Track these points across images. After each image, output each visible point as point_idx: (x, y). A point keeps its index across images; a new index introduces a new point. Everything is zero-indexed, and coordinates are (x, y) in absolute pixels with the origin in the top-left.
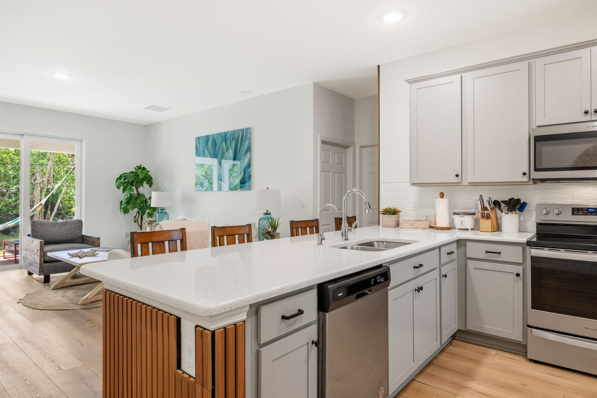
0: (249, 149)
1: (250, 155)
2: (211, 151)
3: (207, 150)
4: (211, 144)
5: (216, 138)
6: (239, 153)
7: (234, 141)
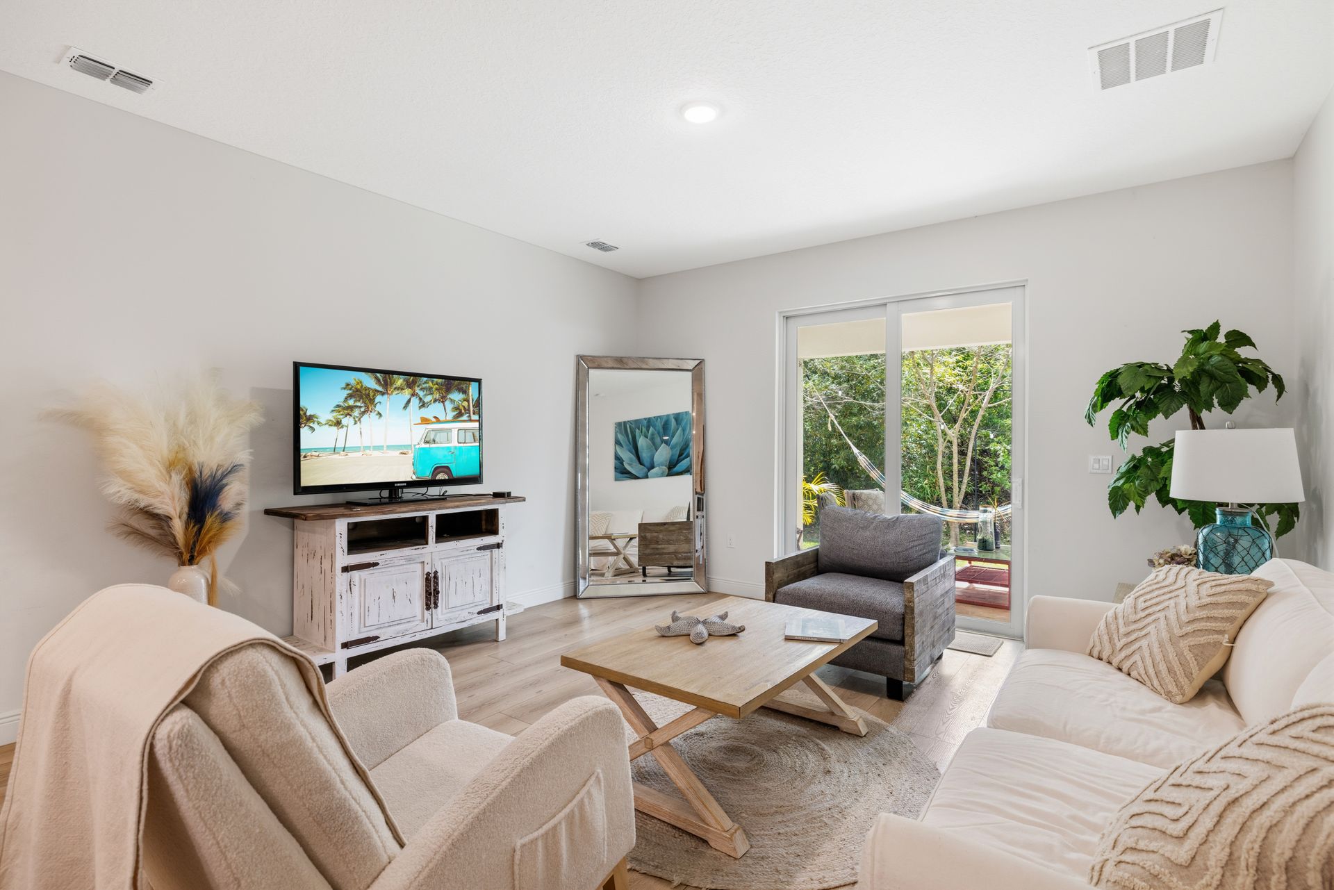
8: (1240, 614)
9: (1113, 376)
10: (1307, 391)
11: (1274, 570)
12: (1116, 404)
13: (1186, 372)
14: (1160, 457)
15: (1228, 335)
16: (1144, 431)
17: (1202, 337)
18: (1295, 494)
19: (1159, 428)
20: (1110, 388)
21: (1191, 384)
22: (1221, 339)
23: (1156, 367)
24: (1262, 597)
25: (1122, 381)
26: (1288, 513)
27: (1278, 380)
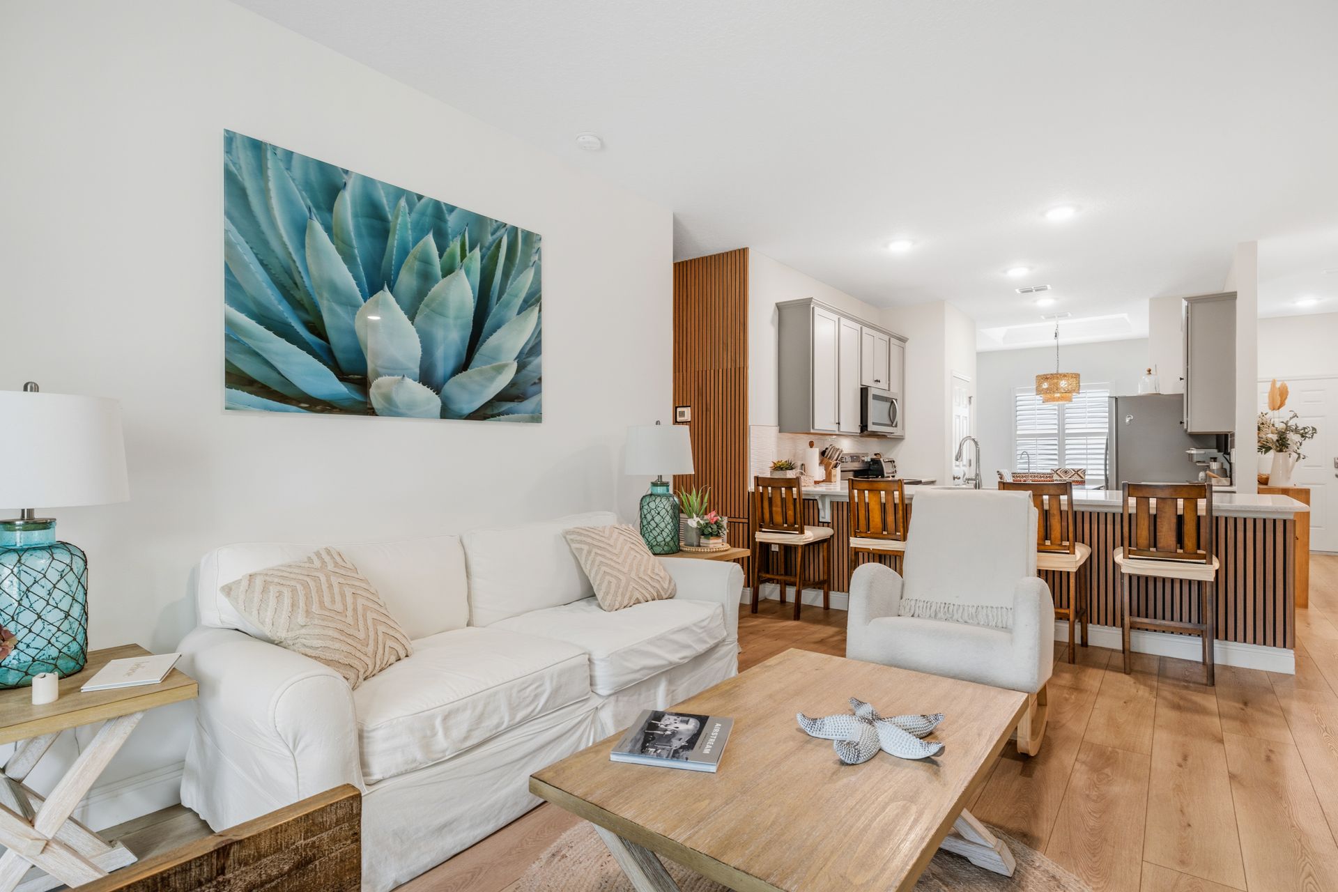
0: (533, 299)
1: (540, 317)
2: (355, 243)
3: (328, 229)
4: (355, 216)
5: (384, 201)
6: (499, 298)
7: (477, 253)
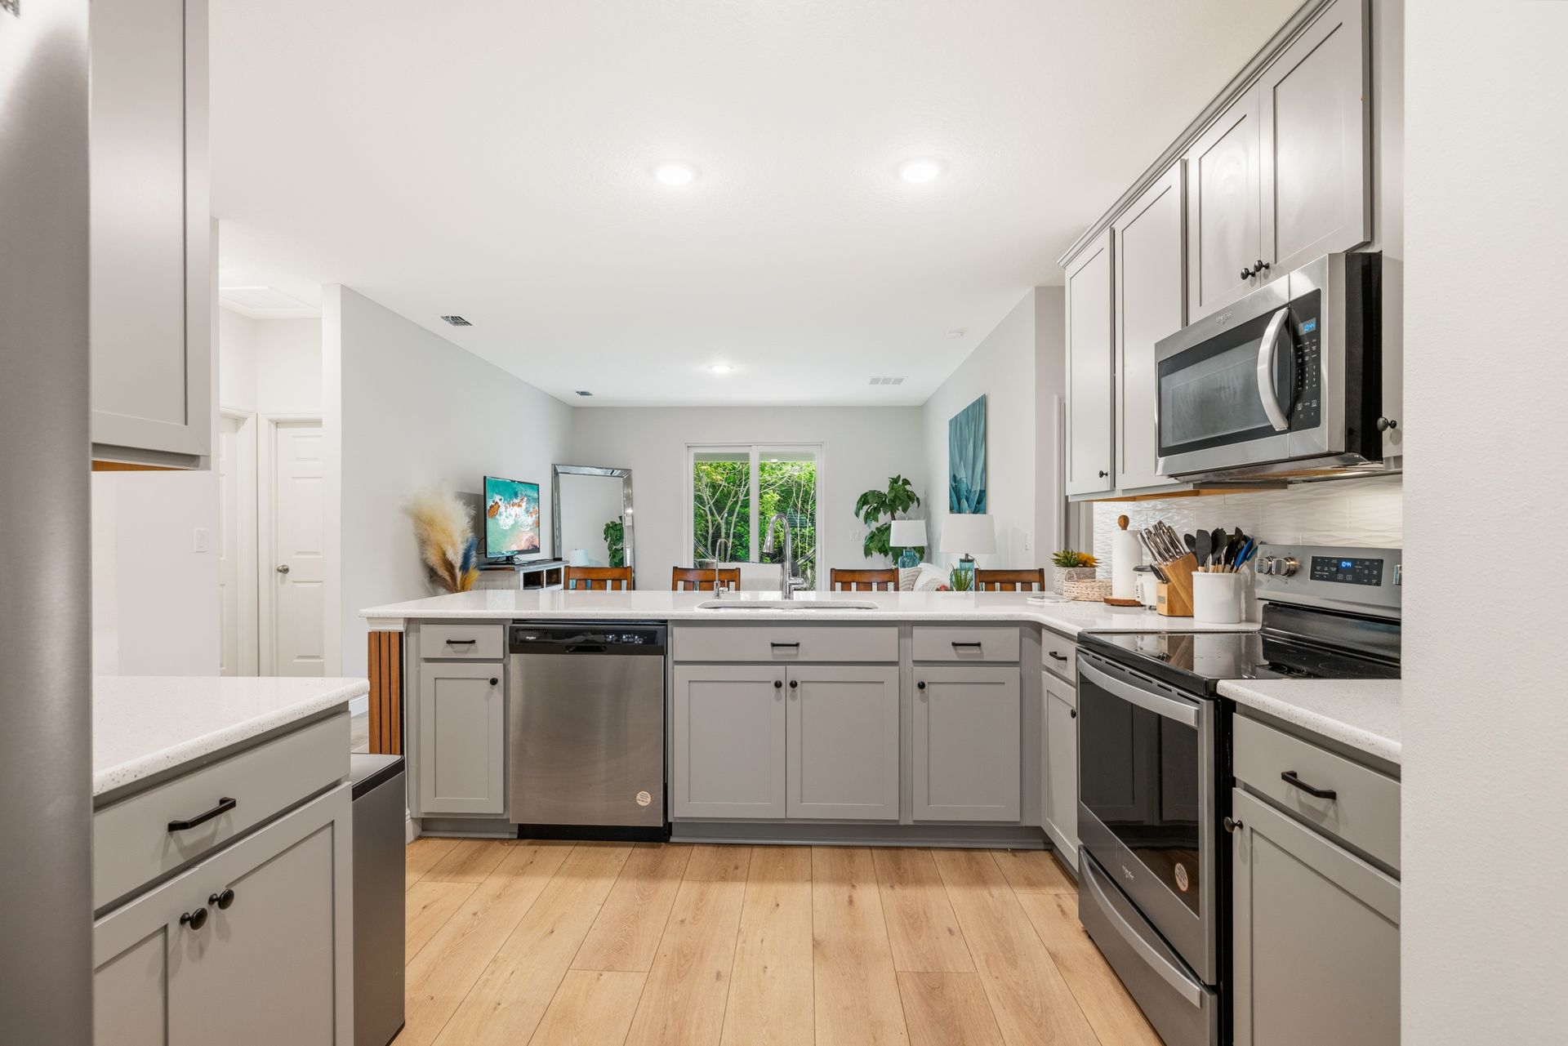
8: (914, 578)
9: (865, 495)
10: (927, 506)
11: (922, 565)
12: (865, 508)
13: (891, 496)
14: (885, 530)
15: (903, 480)
16: (877, 520)
17: (895, 481)
18: (925, 544)
19: (883, 518)
20: (864, 500)
21: (893, 501)
22: (900, 483)
23: (880, 493)
24: (920, 572)
25: (870, 499)
26: (920, 551)
27: (918, 499)
